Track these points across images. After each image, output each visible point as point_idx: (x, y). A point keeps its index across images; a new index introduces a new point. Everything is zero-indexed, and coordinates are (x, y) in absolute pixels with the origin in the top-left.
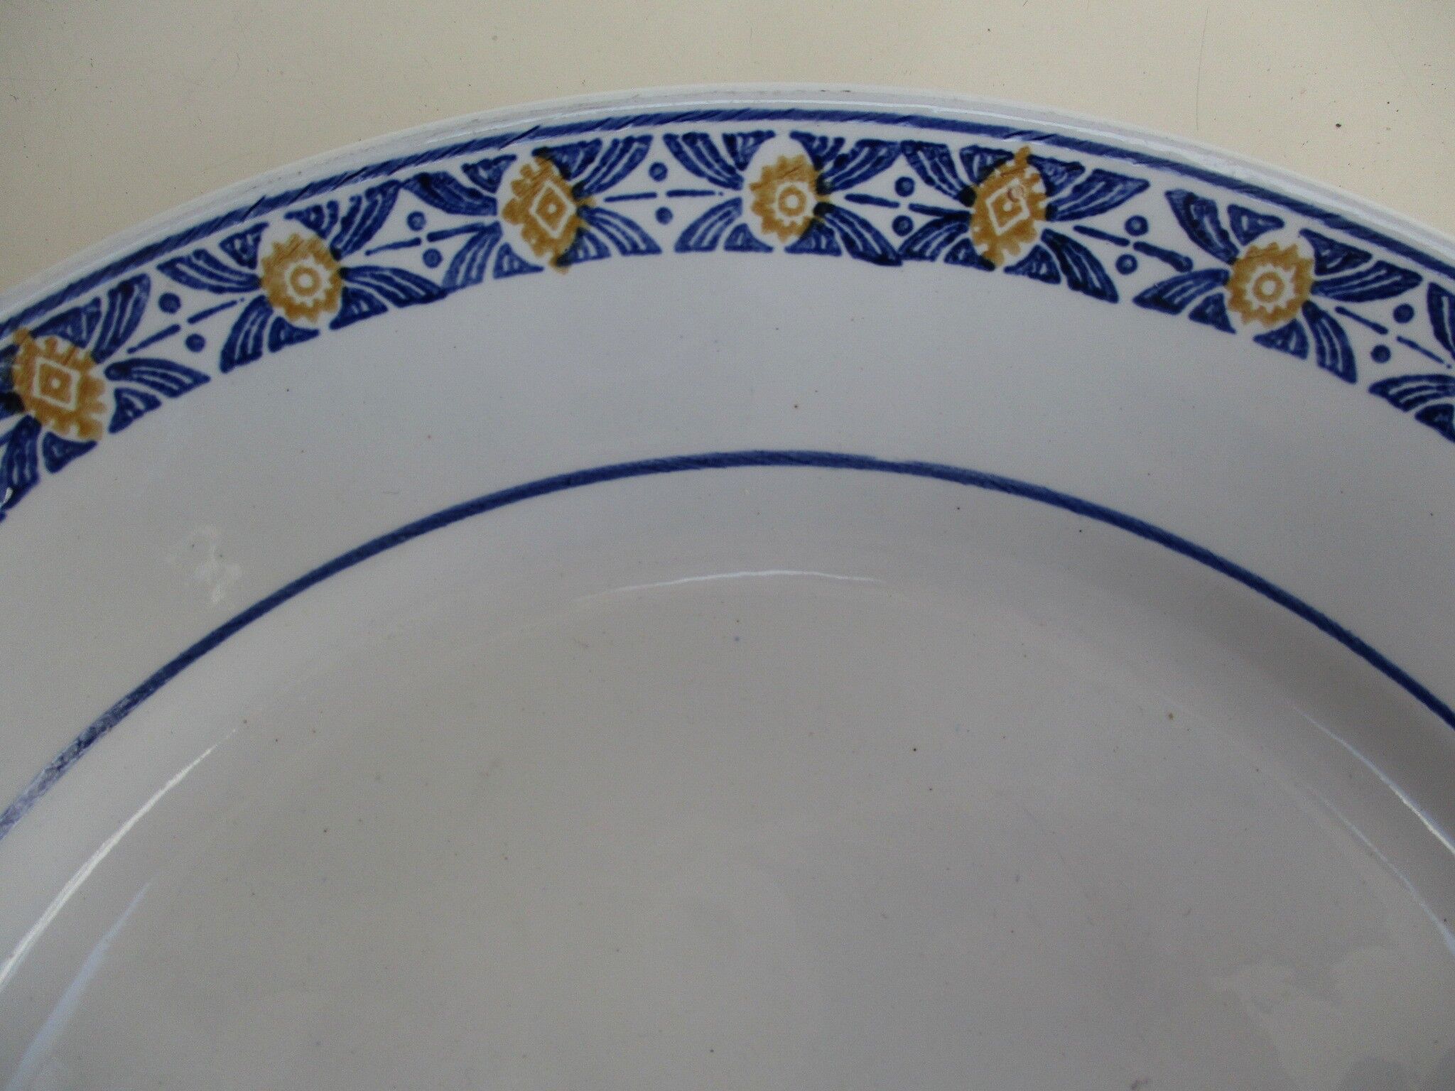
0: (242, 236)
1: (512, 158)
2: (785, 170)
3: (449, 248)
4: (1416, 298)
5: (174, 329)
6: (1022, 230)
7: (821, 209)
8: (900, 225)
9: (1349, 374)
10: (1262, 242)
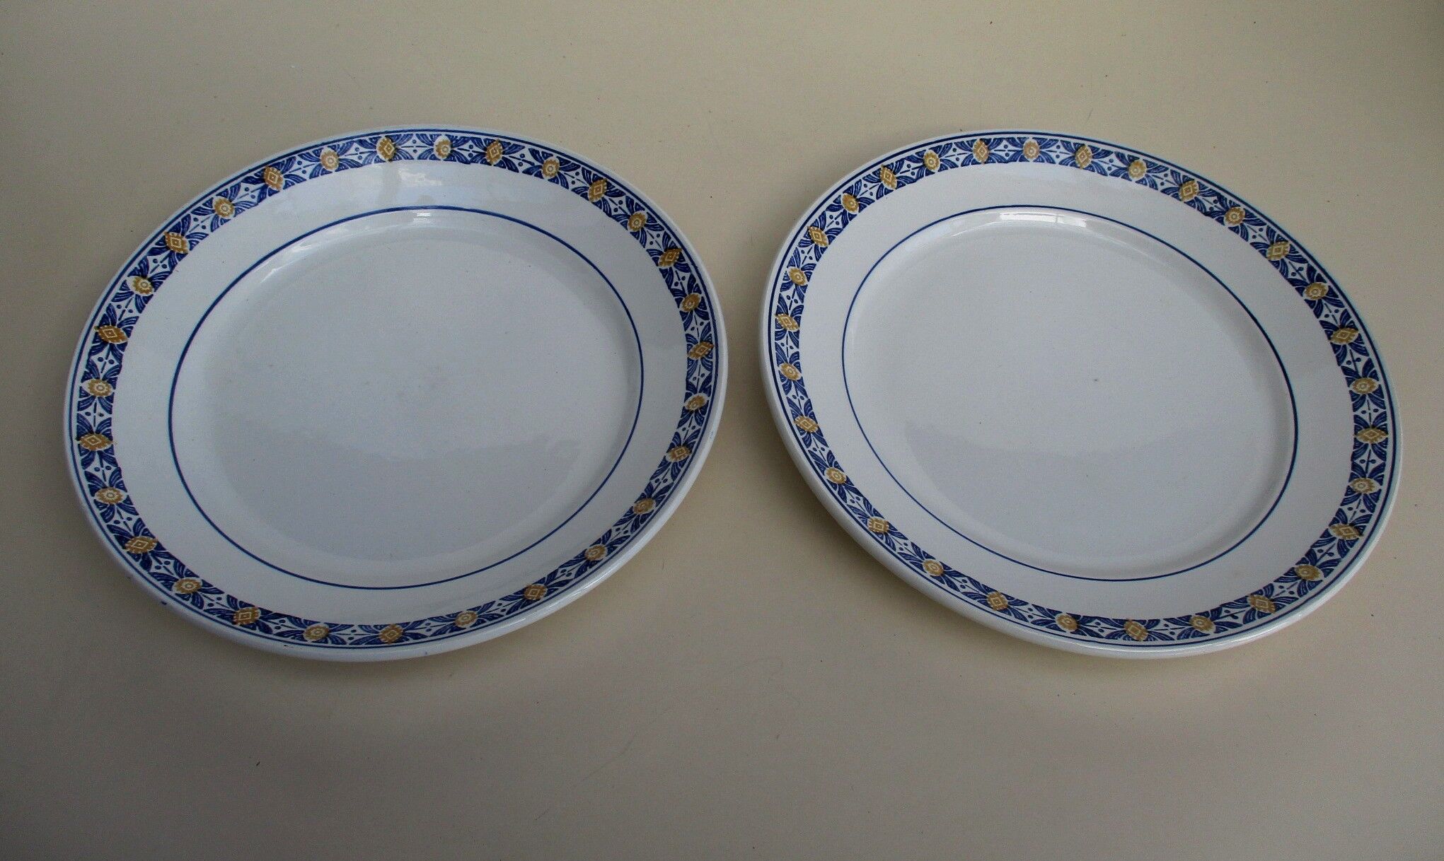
0: (317, 150)
1: (380, 137)
2: (444, 142)
3: (364, 156)
4: (580, 170)
5: (300, 169)
6: (498, 157)
7: (452, 151)
8: (470, 155)
9: (567, 187)
10: (549, 159)
